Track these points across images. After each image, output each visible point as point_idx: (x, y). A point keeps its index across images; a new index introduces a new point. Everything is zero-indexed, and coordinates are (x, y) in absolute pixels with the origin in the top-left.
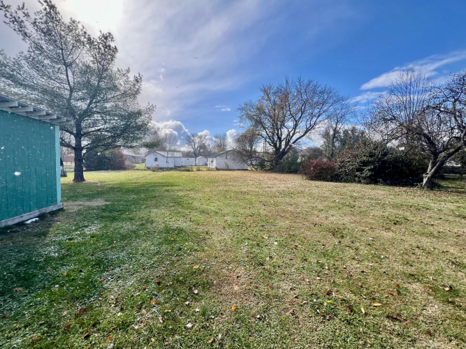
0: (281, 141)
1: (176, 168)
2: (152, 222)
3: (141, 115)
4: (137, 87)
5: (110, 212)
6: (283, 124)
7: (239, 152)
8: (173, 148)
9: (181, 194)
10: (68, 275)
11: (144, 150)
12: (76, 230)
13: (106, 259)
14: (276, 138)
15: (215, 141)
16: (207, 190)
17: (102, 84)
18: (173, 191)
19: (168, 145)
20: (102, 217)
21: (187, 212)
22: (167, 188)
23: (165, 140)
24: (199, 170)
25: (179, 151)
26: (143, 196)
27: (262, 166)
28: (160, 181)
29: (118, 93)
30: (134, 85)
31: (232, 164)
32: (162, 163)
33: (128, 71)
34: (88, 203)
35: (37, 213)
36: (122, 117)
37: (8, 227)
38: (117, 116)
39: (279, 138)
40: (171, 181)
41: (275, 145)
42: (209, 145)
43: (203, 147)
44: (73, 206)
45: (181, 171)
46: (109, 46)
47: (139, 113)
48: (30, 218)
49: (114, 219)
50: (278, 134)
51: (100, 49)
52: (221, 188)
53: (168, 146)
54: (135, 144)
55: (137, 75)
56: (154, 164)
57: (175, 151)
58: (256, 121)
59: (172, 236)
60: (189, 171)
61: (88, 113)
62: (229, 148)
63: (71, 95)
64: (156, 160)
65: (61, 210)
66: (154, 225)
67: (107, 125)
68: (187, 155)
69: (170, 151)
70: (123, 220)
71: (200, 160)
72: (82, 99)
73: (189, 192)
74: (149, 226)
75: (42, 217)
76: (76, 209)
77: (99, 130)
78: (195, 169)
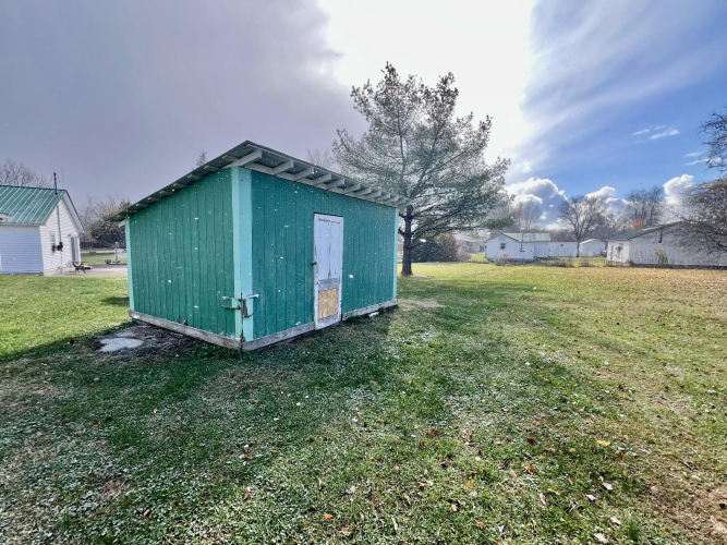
1: (537, 261)
2: (507, 344)
3: (488, 179)
4: (482, 137)
5: (446, 317)
7: (701, 225)
8: (532, 226)
9: (551, 306)
10: (412, 384)
11: (485, 233)
12: (412, 333)
13: (450, 379)
15: (629, 207)
16: (612, 304)
17: (438, 147)
18: (535, 299)
19: (523, 222)
20: (437, 323)
21: (571, 339)
22: (526, 294)
23: (518, 213)
24: (587, 265)
25: (544, 232)
26: (485, 302)
28: (511, 281)
29: (457, 153)
30: (480, 135)
31: (675, 254)
32: (512, 252)
33: (471, 117)
34: (419, 303)
35: (377, 307)
36: (459, 186)
37: (358, 317)
38: (452, 186)
40: (530, 281)
42: (611, 216)
43: (596, 219)
44: (406, 305)
45: (547, 265)
46: (449, 91)
47: (485, 177)
48: (371, 310)
49: (452, 329)
51: (437, 99)
52: (647, 305)
53: (522, 224)
54: (474, 224)
55: (484, 120)
56: (501, 254)
57: (535, 231)
59: (543, 373)
60: (563, 266)
61: (420, 188)
62: (667, 218)
63: (404, 169)
64: (503, 247)
65: (396, 307)
66: (511, 348)
67: (443, 201)
68: (560, 237)
69: (527, 231)
70: (465, 332)
71: (588, 246)
72: (415, 171)
73: (567, 305)
74: (503, 349)
75: (381, 311)
76: (409, 308)
77: (431, 209)
78: (576, 263)
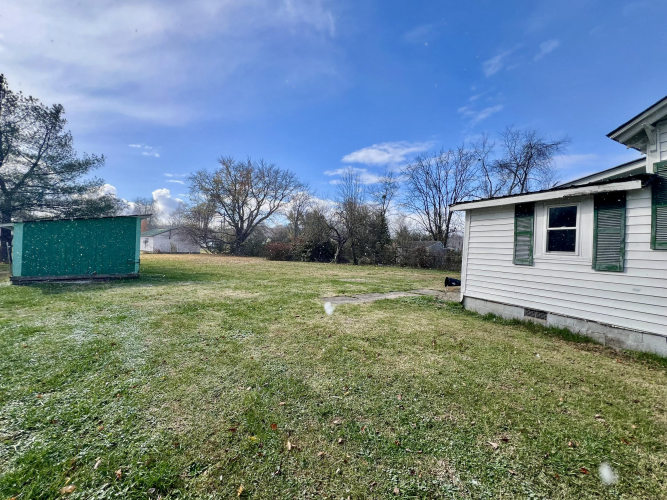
0: (243, 222)
6: (245, 203)
14: (237, 218)
27: (219, 249)
39: (241, 218)
41: (236, 226)
50: (239, 213)
58: (212, 195)
